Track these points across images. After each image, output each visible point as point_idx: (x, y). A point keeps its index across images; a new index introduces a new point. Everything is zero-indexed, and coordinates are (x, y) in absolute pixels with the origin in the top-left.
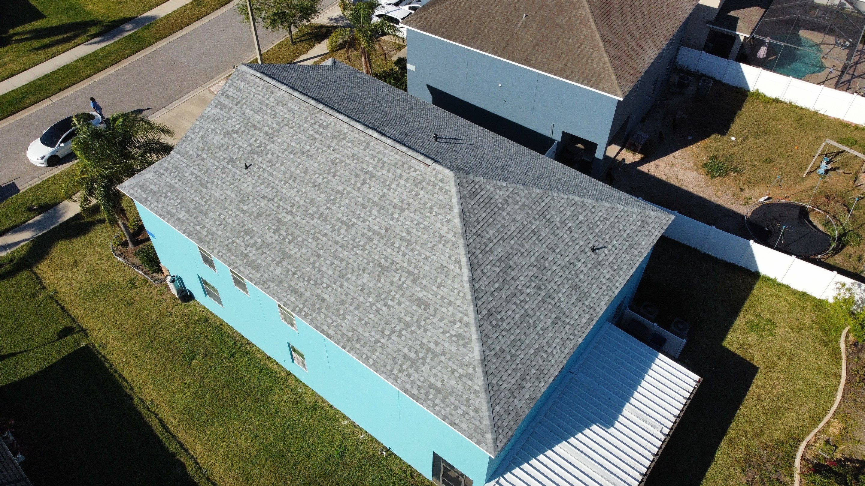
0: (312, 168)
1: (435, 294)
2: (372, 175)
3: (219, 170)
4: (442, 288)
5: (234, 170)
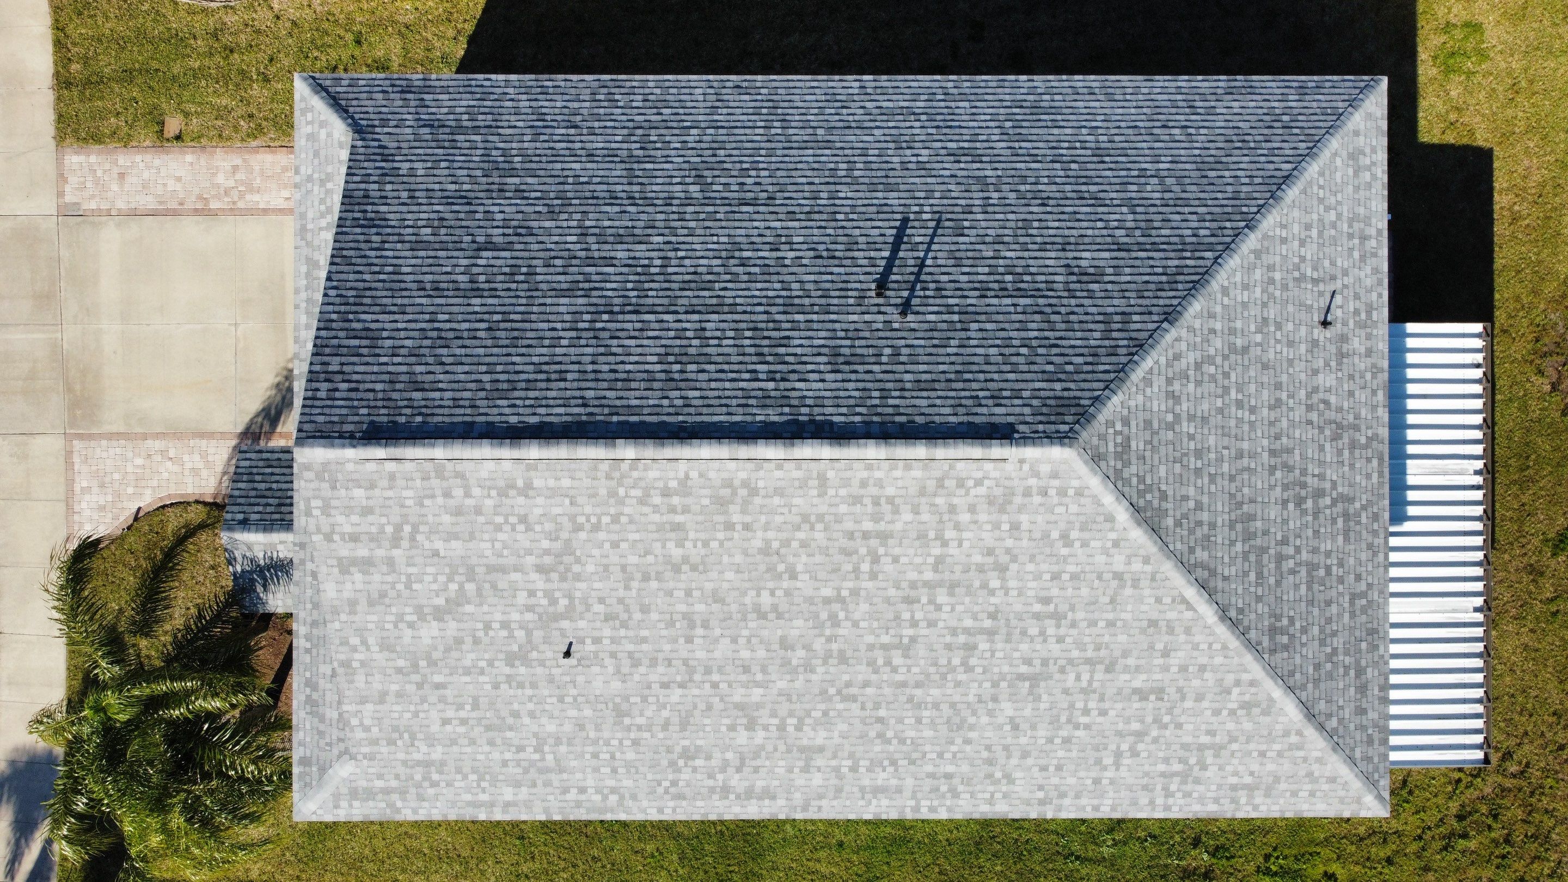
0: (725, 585)
1: (1165, 669)
2: (884, 537)
3: (504, 686)
4: (1172, 654)
5: (539, 670)
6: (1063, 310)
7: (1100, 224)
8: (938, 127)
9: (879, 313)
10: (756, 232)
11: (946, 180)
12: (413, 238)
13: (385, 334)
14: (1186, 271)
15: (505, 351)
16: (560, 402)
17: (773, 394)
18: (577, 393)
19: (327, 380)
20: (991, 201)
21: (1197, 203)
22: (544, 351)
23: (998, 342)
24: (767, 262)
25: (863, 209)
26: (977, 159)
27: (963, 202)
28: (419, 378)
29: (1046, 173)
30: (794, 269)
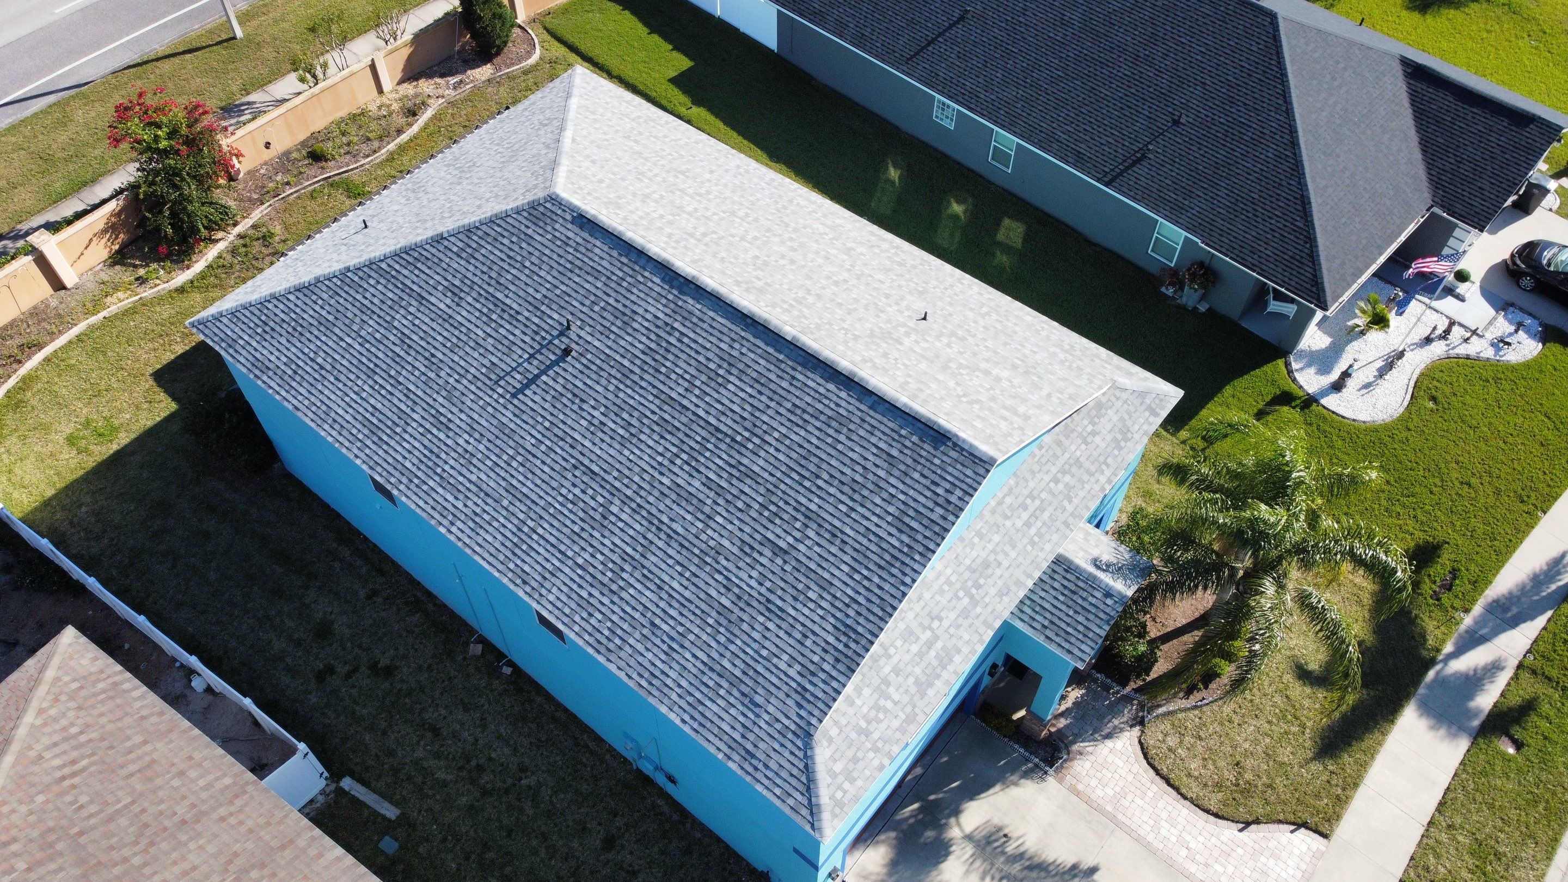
0: (799, 277)
1: (613, 138)
2: (690, 235)
3: (980, 337)
4: (603, 138)
5: (950, 326)
6: (486, 277)
7: (417, 322)
8: (438, 456)
9: (580, 337)
10: (604, 446)
11: (467, 410)
12: (825, 595)
13: (890, 519)
14: (404, 263)
15: (818, 452)
16: (807, 390)
17: (679, 318)
18: (792, 389)
19: (949, 502)
20: (457, 377)
21: (357, 304)
22: (793, 437)
23: (536, 278)
24: (614, 417)
25: (531, 421)
26: (438, 415)
27: (473, 388)
28: (885, 465)
29: (412, 378)
30: (603, 401)
